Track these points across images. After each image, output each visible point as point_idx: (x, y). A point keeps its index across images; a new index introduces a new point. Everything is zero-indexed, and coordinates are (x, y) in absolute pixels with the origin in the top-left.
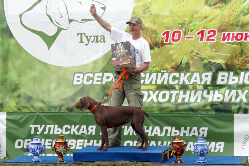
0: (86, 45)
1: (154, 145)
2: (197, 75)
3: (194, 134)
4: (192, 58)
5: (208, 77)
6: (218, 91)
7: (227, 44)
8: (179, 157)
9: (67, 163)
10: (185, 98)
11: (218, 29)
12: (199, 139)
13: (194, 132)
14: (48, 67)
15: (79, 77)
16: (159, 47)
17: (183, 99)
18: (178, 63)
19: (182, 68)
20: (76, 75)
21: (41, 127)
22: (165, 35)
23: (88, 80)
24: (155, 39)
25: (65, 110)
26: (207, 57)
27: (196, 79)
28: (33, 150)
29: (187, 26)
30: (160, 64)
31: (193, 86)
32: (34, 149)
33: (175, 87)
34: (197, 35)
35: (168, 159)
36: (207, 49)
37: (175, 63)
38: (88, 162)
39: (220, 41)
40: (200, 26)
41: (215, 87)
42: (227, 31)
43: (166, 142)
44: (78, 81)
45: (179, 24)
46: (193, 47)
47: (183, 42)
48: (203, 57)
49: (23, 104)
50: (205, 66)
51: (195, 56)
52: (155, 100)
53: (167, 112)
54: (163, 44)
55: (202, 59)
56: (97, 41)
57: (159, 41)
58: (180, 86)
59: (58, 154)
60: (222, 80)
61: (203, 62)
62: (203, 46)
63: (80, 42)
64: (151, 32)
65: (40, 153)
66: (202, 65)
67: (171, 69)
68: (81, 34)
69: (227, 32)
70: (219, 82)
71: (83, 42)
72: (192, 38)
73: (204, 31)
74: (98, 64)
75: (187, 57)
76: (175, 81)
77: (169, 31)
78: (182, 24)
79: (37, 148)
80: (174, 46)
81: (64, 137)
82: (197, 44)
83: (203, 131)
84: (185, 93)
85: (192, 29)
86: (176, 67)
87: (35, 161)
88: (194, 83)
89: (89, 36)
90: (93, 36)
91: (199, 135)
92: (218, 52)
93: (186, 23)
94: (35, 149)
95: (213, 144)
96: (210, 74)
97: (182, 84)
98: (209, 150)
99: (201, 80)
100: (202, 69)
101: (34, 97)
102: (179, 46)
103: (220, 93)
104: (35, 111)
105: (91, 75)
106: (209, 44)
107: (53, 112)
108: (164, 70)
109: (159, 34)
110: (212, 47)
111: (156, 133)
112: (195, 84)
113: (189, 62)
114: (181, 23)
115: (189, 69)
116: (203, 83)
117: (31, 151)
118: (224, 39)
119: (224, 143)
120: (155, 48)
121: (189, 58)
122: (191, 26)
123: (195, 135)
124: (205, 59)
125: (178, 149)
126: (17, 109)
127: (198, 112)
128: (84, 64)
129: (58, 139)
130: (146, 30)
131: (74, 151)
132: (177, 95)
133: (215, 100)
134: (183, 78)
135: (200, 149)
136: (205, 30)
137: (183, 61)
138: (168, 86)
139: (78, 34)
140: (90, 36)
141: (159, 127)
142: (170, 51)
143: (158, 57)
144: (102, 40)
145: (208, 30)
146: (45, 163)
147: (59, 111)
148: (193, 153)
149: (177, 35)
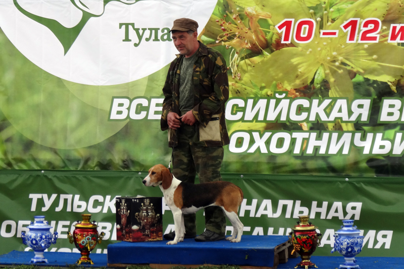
0: (136, 45)
1: (260, 234)
2: (342, 103)
3: (336, 215)
4: (334, 73)
5: (362, 109)
6: (381, 134)
7: (400, 47)
8: (307, 257)
9: (96, 265)
10: (320, 147)
11: (383, 19)
12: (345, 224)
13: (336, 211)
14: (64, 86)
15: (121, 105)
16: (272, 51)
17: (317, 149)
18: (307, 82)
19: (315, 91)
20: (117, 101)
21: (49, 198)
22: (284, 29)
23: (138, 111)
24: (264, 35)
25: (95, 167)
26: (362, 71)
27: (340, 111)
28: (34, 242)
29: (325, 12)
30: (274, 82)
31: (336, 124)
32: (35, 240)
33: (301, 125)
34: (343, 29)
35: (287, 261)
36: (363, 56)
37: (303, 80)
38: (136, 265)
39: (387, 40)
40: (348, 12)
41: (376, 127)
42: (400, 21)
43: (284, 229)
44: (119, 113)
45: (310, 8)
46: (336, 51)
47: (316, 42)
48: (355, 70)
49: (17, 155)
50: (357, 86)
51: (339, 68)
52: (264, 150)
53: (286, 172)
54: (279, 45)
55: (353, 74)
56: (156, 39)
57: (271, 39)
58: (310, 125)
59: (79, 250)
60: (390, 114)
61: (354, 80)
62: (354, 50)
63: (123, 41)
64: (258, 22)
65: (46, 247)
66: (352, 86)
67: (294, 92)
68: (127, 25)
69: (400, 23)
70: (384, 117)
71: (130, 40)
72: (334, 34)
73: (356, 21)
74: (158, 81)
75: (325, 70)
76: (300, 114)
77: (291, 22)
78: (316, 9)
79: (41, 237)
80: (300, 49)
81: (92, 217)
82: (343, 46)
83: (354, 208)
84: (319, 137)
85: (333, 17)
86: (303, 89)
87: (37, 262)
88: (336, 118)
89: (141, 29)
90: (149, 29)
91: (345, 216)
92: (382, 62)
93: (324, 6)
94: (37, 239)
95: (372, 233)
96: (367, 103)
97: (314, 120)
98: (363, 245)
99: (350, 113)
100: (352, 94)
101: (38, 141)
102: (310, 50)
103: (385, 137)
104: (39, 168)
105: (145, 102)
106: (366, 46)
107: (72, 169)
108: (280, 93)
109: (271, 27)
110: (371, 51)
111: (265, 213)
112: (340, 120)
113: (327, 79)
114: (314, 5)
115: (329, 92)
116: (353, 118)
117: (30, 242)
118: (394, 37)
119: (392, 232)
120: (265, 53)
121: (328, 71)
122: (333, 12)
123: (338, 217)
124: (357, 75)
125: (304, 242)
126: (5, 164)
127: (344, 174)
128: (130, 80)
129: (81, 221)
130: (248, 19)
131: (110, 245)
132: (306, 141)
133: (376, 151)
134: (317, 109)
135: (345, 242)
136: (358, 19)
137: (316, 77)
138: (288, 123)
139: (121, 25)
140: (144, 30)
141: (270, 200)
142: (293, 58)
143: (270, 69)
144: (165, 37)
145: (364, 19)
146: (56, 266)
147: (83, 167)
148: (333, 250)
149: (305, 28)
